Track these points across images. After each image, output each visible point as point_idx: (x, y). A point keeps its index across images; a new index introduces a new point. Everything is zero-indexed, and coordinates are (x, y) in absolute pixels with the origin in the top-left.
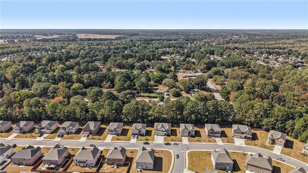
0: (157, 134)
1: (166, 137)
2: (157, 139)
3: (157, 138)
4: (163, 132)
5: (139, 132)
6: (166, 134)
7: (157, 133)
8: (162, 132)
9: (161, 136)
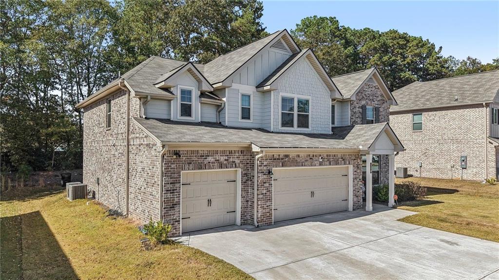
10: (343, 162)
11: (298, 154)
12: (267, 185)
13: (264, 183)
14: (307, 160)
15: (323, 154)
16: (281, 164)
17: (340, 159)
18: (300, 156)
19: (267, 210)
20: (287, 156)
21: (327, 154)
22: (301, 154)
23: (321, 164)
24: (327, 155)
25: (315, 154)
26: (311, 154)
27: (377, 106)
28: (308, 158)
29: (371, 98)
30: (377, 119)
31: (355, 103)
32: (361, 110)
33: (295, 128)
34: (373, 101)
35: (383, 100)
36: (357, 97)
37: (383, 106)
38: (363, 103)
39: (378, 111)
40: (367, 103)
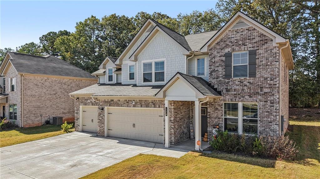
10: (153, 105)
11: (119, 99)
12: (102, 115)
13: (100, 114)
14: (125, 103)
15: (137, 99)
16: (109, 105)
17: (151, 104)
18: (120, 100)
19: (102, 129)
20: (112, 100)
21: (140, 99)
22: (121, 100)
23: (134, 106)
24: (140, 101)
25: (130, 99)
26: (128, 100)
27: (251, 49)
28: (126, 102)
29: (240, 43)
30: (253, 63)
31: (215, 53)
32: (224, 58)
33: (154, 83)
34: (244, 45)
35: (265, 40)
36: (218, 47)
37: (264, 47)
38: (227, 50)
39: (253, 54)
40: (234, 50)
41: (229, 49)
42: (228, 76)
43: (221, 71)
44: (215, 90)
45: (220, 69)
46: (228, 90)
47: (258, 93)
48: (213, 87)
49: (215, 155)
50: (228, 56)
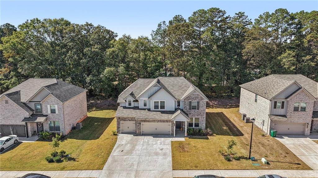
0: (131, 126)
1: (182, 139)
2: (130, 152)
3: (128, 147)
4: (165, 117)
5: (27, 114)
6: (179, 126)
7: (132, 119)
8: (158, 116)
9: (156, 135)
12: (139, 126)
14: (152, 121)
16: (144, 122)
17: (165, 121)
18: (150, 120)
20: (146, 120)
23: (157, 122)
24: (160, 120)
29: (195, 99)
30: (198, 105)
31: (186, 101)
32: (189, 103)
33: (159, 109)
34: (196, 99)
35: (202, 99)
36: (187, 99)
37: (202, 101)
38: (190, 100)
39: (198, 102)
40: (192, 101)
41: (191, 100)
42: (190, 109)
43: (188, 107)
44: (186, 113)
45: (188, 106)
46: (190, 114)
47: (200, 115)
48: (185, 112)
49: (192, 137)
50: (190, 102)
